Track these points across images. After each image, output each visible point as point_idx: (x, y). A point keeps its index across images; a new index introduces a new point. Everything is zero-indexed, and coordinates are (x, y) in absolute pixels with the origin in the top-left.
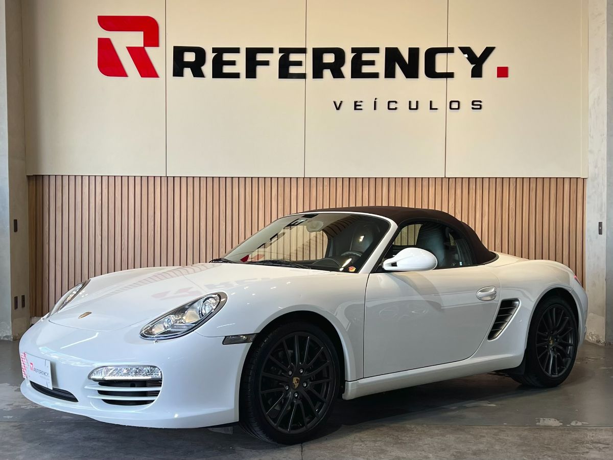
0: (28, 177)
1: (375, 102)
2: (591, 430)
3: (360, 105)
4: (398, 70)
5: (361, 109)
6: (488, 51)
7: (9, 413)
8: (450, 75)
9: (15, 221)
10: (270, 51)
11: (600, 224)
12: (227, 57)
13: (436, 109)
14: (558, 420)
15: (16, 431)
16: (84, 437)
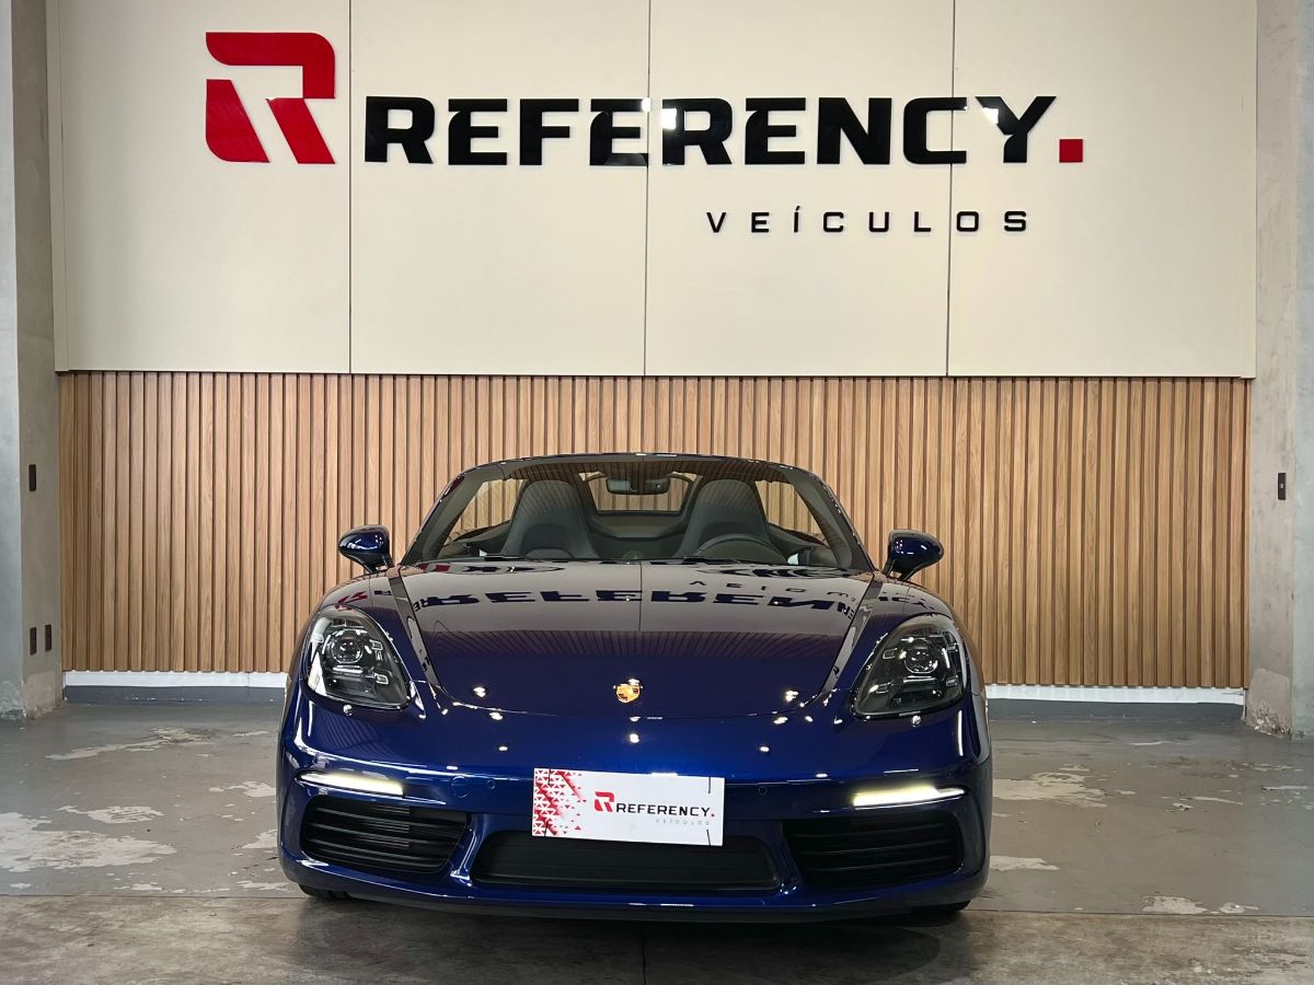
0: (60, 374)
1: (796, 215)
2: (1264, 924)
3: (764, 222)
4: (846, 147)
5: (766, 230)
6: (1041, 105)
7: (21, 877)
8: (958, 158)
9: (33, 469)
10: (571, 105)
11: (1282, 477)
12: (479, 119)
13: (928, 230)
14: (1192, 901)
15: (39, 915)
16: (181, 930)
